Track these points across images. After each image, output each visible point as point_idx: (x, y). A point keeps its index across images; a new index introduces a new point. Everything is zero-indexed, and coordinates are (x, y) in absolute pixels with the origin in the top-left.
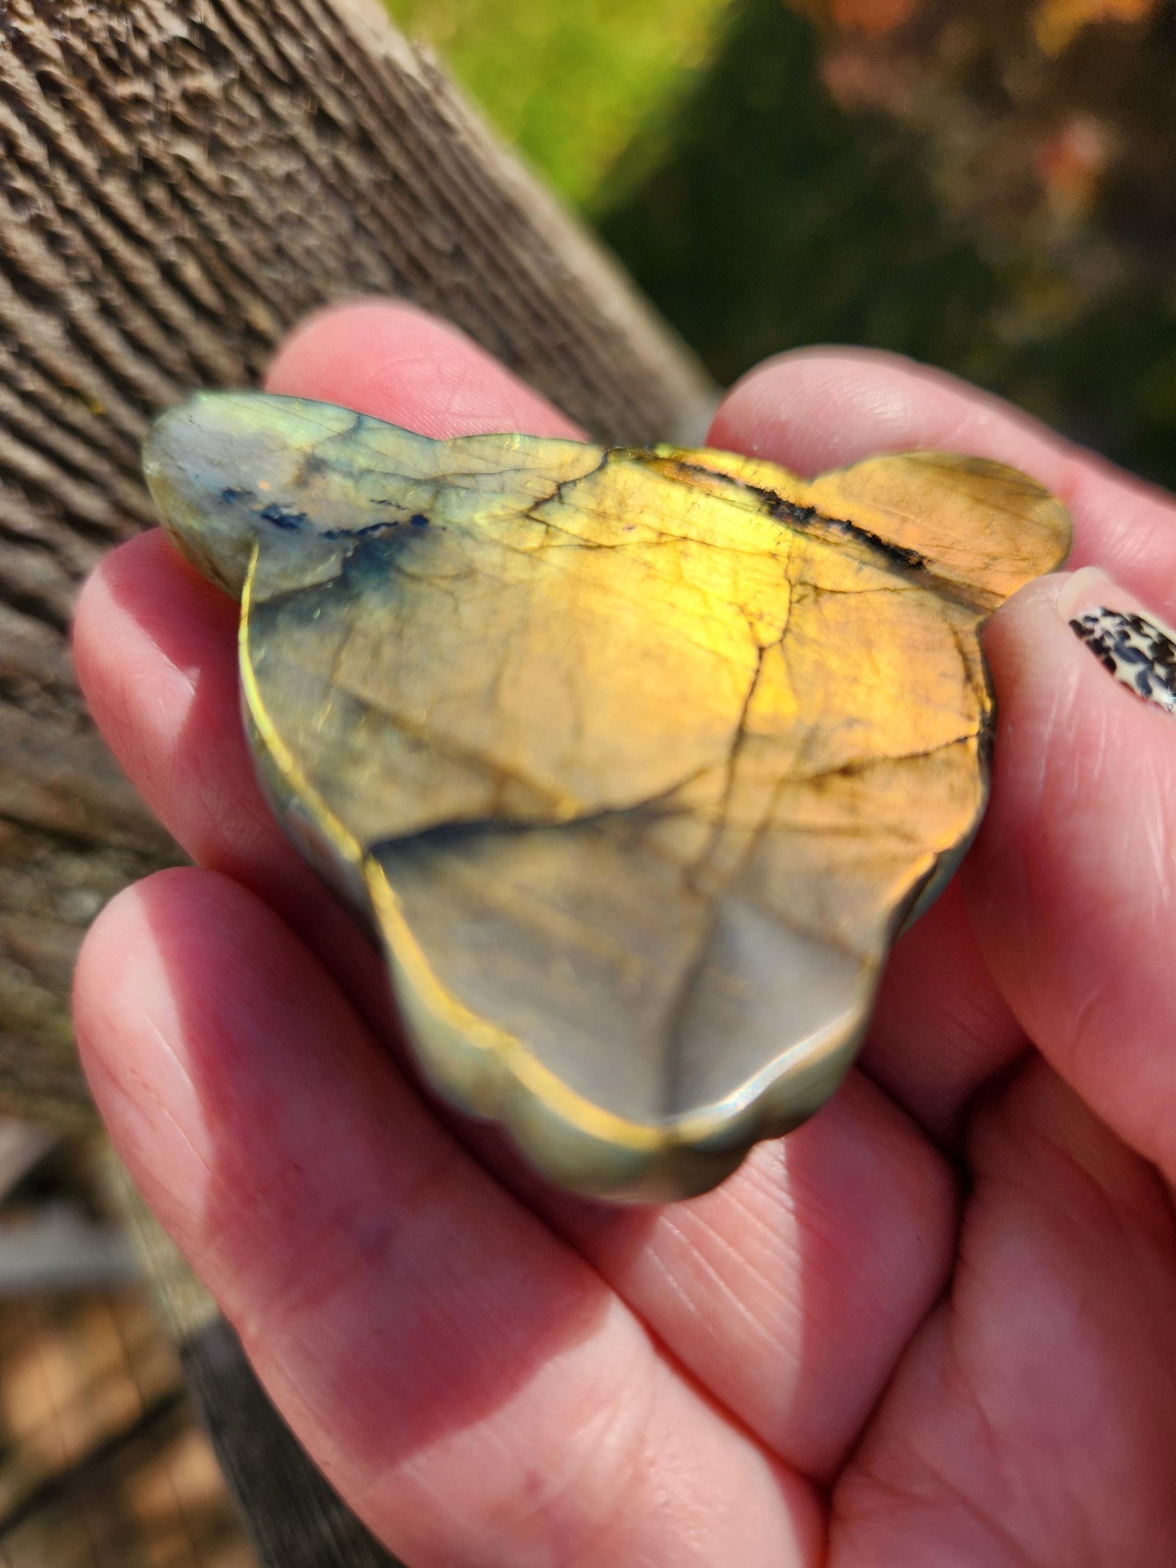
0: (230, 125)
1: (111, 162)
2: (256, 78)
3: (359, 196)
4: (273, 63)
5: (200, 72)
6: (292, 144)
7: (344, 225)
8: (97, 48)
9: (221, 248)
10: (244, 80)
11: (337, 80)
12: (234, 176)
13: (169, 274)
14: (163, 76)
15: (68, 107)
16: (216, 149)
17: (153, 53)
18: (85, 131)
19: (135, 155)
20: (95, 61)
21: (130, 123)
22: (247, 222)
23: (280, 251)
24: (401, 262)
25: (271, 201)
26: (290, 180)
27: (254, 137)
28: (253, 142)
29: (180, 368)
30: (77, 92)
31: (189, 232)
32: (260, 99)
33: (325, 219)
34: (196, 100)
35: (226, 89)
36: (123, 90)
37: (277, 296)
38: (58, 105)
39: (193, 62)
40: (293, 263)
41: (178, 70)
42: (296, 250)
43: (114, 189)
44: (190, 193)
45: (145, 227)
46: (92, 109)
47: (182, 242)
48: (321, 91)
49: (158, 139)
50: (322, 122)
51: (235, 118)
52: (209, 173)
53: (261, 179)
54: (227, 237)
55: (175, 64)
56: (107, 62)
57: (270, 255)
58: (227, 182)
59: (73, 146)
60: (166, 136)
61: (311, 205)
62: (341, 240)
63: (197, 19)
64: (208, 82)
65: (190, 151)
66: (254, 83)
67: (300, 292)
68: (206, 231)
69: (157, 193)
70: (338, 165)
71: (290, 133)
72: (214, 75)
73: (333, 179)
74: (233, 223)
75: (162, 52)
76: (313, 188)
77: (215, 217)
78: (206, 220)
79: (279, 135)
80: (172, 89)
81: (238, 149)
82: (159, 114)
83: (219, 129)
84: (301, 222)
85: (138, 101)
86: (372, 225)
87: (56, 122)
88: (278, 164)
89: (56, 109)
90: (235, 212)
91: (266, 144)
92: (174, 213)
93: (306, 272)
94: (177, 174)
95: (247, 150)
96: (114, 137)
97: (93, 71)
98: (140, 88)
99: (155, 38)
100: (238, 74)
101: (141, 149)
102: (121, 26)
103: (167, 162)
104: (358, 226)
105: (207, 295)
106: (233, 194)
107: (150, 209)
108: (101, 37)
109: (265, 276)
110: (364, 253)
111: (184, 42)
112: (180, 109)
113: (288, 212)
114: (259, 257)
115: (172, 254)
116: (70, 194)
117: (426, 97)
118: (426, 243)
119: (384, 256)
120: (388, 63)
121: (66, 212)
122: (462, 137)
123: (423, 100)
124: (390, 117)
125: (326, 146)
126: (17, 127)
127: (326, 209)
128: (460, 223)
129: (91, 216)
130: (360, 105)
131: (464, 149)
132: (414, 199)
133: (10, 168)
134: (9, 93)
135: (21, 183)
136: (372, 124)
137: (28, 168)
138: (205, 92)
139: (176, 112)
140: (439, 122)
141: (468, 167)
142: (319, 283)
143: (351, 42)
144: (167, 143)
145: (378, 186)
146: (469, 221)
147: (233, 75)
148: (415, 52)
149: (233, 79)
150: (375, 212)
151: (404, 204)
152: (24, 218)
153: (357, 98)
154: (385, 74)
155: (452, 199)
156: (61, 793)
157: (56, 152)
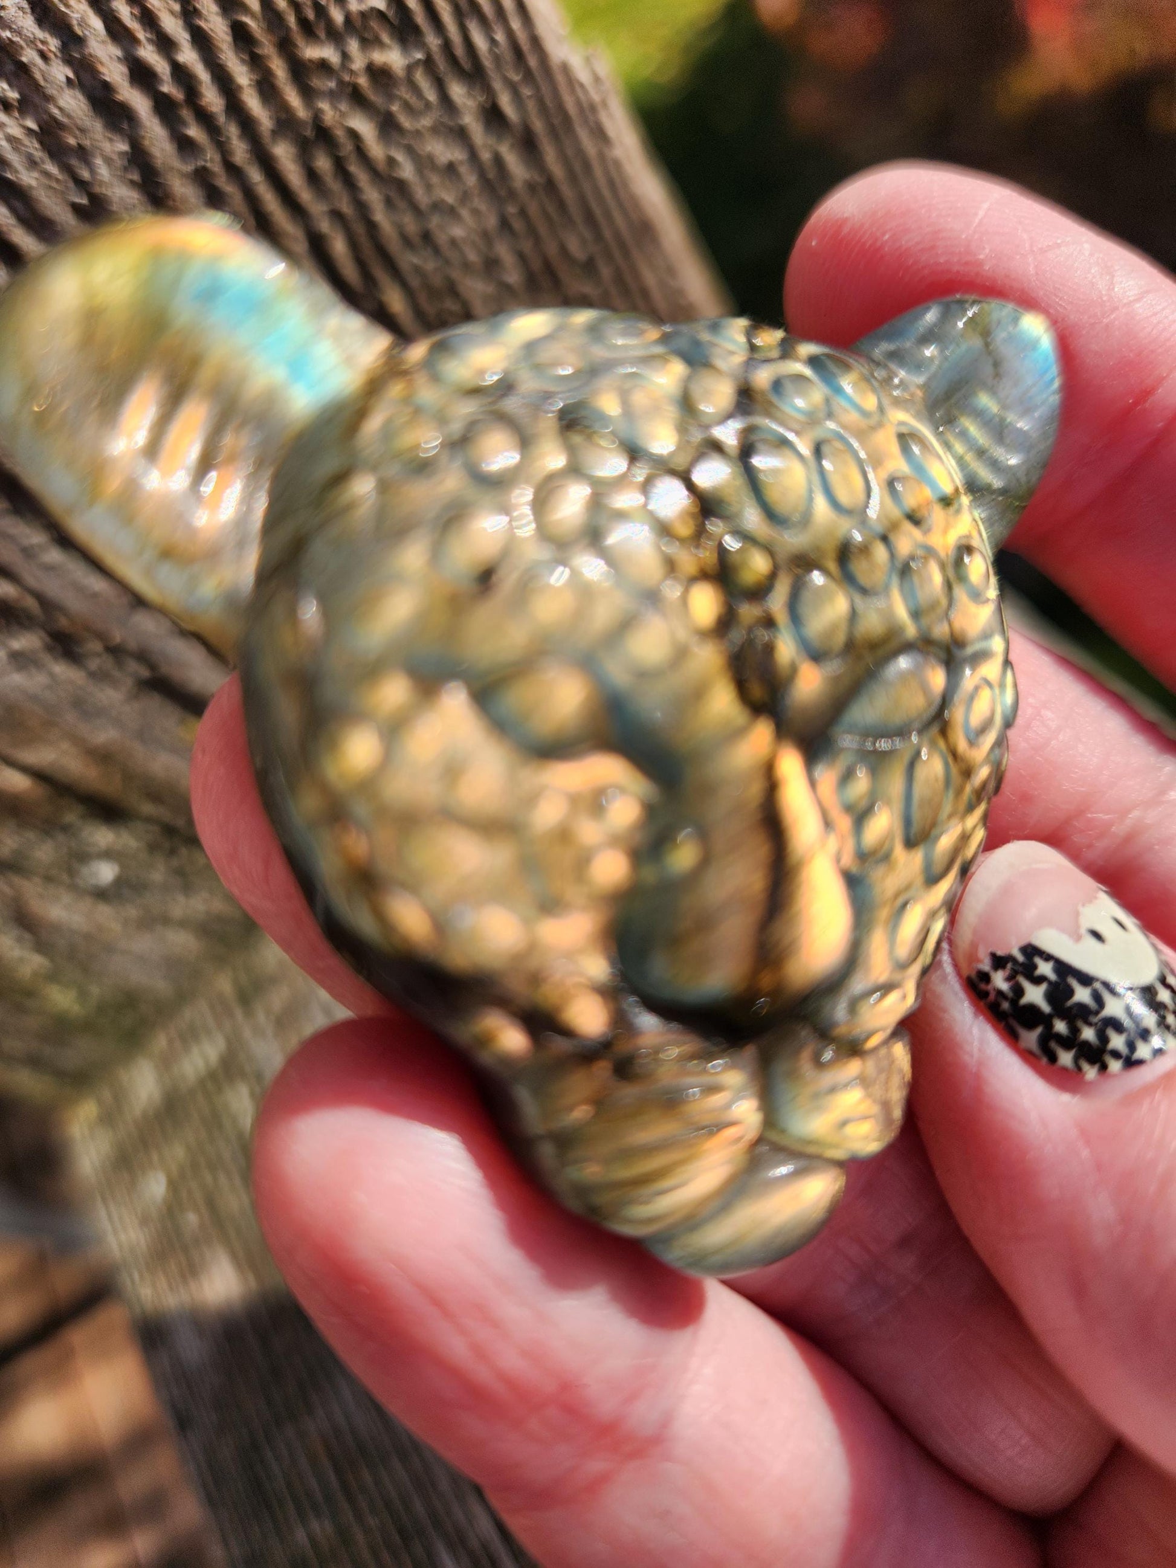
0: (407, 107)
1: (286, 123)
2: (441, 64)
3: (512, 194)
4: (459, 51)
5: (389, 47)
6: (461, 135)
7: (492, 221)
9: (372, 227)
10: (428, 63)
11: (516, 78)
12: (400, 157)
13: (317, 245)
14: (353, 46)
15: (256, 62)
16: (388, 126)
17: (348, 19)
18: (267, 87)
19: (310, 121)
20: (291, 20)
21: (311, 87)
22: (401, 204)
23: (427, 237)
24: (536, 264)
25: (429, 187)
26: (451, 169)
27: (426, 122)
28: (423, 126)
30: (267, 48)
31: (345, 207)
32: (440, 85)
33: (475, 212)
34: (379, 75)
35: (410, 69)
36: (312, 52)
37: (415, 282)
38: (246, 57)
39: (385, 38)
40: (437, 251)
41: (368, 42)
42: (441, 239)
43: (283, 153)
44: (354, 168)
45: (305, 195)
46: (279, 68)
47: (337, 215)
48: (497, 85)
49: (334, 107)
50: (493, 116)
51: (413, 100)
52: (376, 150)
53: (424, 163)
54: (380, 216)
55: (366, 35)
56: (303, 23)
57: (417, 240)
58: (391, 162)
59: (253, 102)
60: (344, 106)
61: (465, 197)
62: (485, 235)
64: (394, 58)
65: (364, 126)
66: (439, 69)
67: (437, 281)
68: (362, 208)
69: (323, 163)
70: (498, 161)
71: (461, 122)
72: (401, 54)
73: (491, 174)
74: (389, 202)
75: (358, 23)
76: (471, 180)
77: (372, 195)
78: (364, 197)
79: (451, 123)
80: (358, 63)
81: (409, 131)
82: (341, 83)
83: (395, 108)
84: (452, 212)
85: (323, 66)
86: (518, 225)
87: (242, 75)
88: (443, 151)
89: (243, 61)
90: (393, 194)
91: (435, 130)
92: (334, 185)
93: (447, 262)
94: (347, 148)
95: (418, 133)
96: (293, 98)
97: (288, 29)
98: (328, 53)
100: (425, 56)
101: (317, 117)
103: (339, 133)
104: (504, 224)
106: (395, 175)
107: (312, 177)
109: (408, 260)
110: (503, 251)
111: (380, 14)
112: (363, 81)
113: (443, 201)
114: (407, 241)
115: (325, 226)
116: (240, 151)
117: (593, 108)
118: (564, 251)
119: (521, 257)
120: (565, 68)
121: (233, 170)
122: (618, 152)
123: (589, 111)
124: (556, 121)
125: (491, 141)
126: (203, 75)
127: (481, 203)
128: (598, 236)
129: (256, 176)
130: (531, 106)
131: (617, 164)
132: (562, 205)
133: (186, 114)
134: (201, 40)
135: (194, 131)
136: (538, 126)
137: (205, 118)
138: (390, 68)
139: (357, 84)
140: (600, 134)
141: (617, 183)
142: (456, 274)
143: (536, 42)
144: (343, 115)
145: (531, 187)
146: (607, 234)
147: (419, 56)
148: (588, 60)
149: (419, 60)
150: (523, 213)
151: (551, 209)
152: (189, 168)
153: (529, 97)
154: (560, 79)
155: (598, 212)
156: (103, 757)
157: (234, 106)
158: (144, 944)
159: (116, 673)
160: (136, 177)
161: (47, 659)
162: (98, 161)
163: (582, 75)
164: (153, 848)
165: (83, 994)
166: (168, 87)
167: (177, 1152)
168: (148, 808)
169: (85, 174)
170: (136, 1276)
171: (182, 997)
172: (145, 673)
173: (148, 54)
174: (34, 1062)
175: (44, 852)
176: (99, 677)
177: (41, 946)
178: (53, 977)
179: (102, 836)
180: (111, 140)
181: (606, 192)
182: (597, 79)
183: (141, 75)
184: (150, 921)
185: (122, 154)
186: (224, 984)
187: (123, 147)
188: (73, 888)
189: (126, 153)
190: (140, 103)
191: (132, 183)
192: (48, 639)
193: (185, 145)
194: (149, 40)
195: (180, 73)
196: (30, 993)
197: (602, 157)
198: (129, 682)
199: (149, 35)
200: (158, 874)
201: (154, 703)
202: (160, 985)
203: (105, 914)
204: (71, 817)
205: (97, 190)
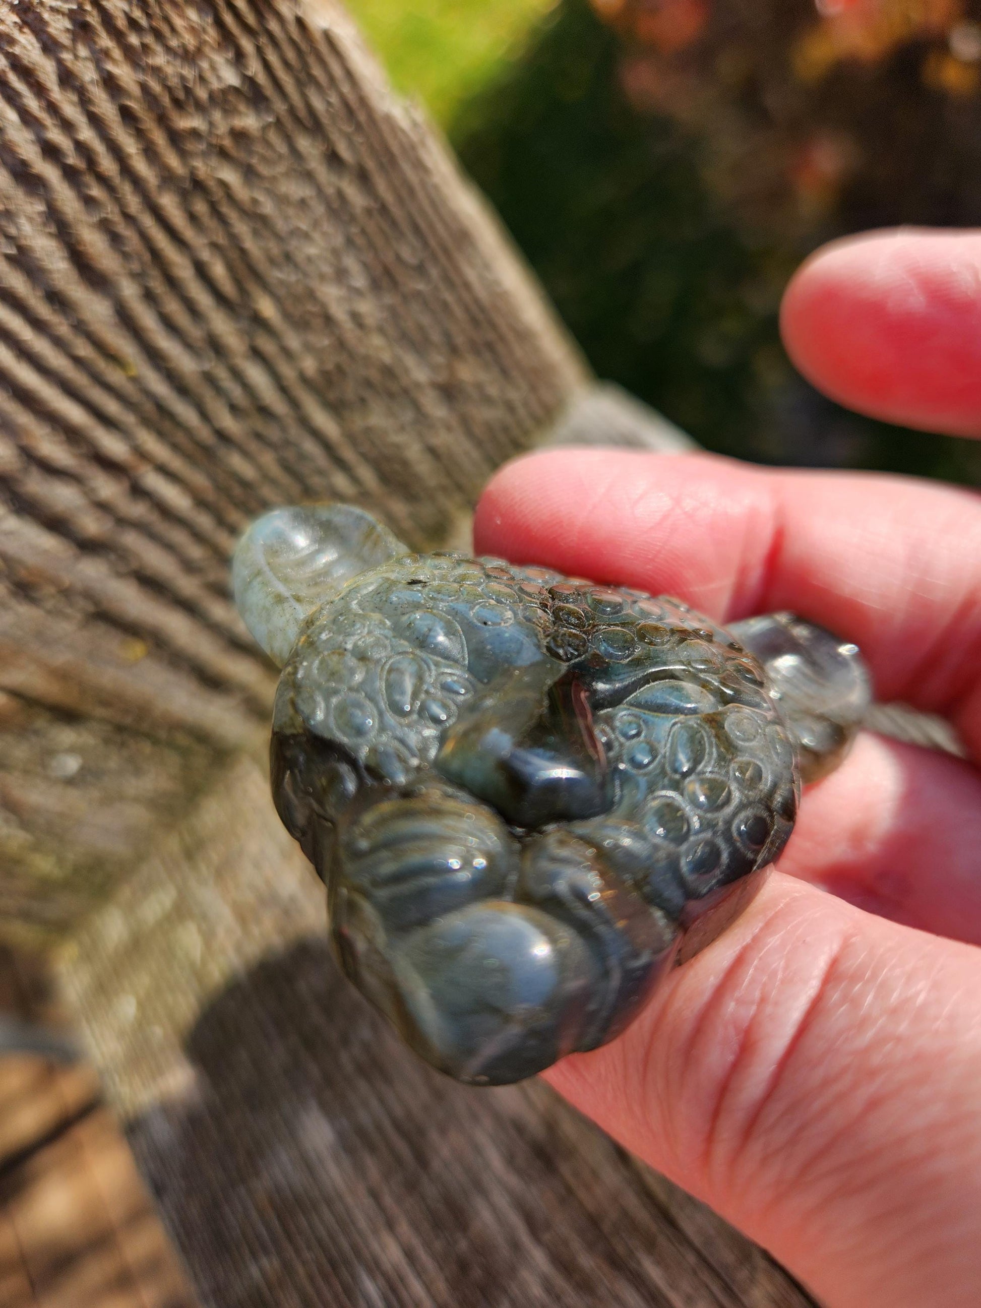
0: (264, 159)
1: (168, 178)
2: (288, 123)
3: (353, 219)
4: (302, 113)
5: (246, 114)
6: (309, 176)
7: (339, 240)
8: (169, 89)
9: (243, 252)
10: (278, 124)
11: (349, 129)
12: (261, 197)
13: (201, 271)
14: (217, 115)
15: (140, 134)
16: (249, 173)
17: (211, 95)
18: (150, 152)
19: (187, 176)
20: (166, 100)
21: (186, 150)
22: (266, 233)
23: (288, 257)
24: (378, 271)
25: (286, 218)
26: (303, 203)
27: (281, 168)
28: (278, 173)
29: (199, 344)
30: (149, 123)
31: (222, 240)
32: (289, 140)
33: (324, 234)
34: (239, 136)
35: (265, 128)
36: (185, 123)
37: (282, 292)
38: (133, 132)
39: (242, 107)
40: (296, 266)
41: (229, 111)
42: (300, 257)
43: (168, 202)
44: (225, 209)
45: (188, 234)
47: (214, 246)
48: (335, 136)
49: (206, 164)
50: (333, 159)
51: (268, 154)
52: (242, 193)
53: (282, 200)
54: (249, 243)
55: (227, 107)
56: (175, 101)
57: (279, 259)
58: (255, 201)
59: (141, 166)
60: (213, 162)
61: (316, 224)
62: (335, 252)
63: (250, 73)
64: (249, 121)
65: (230, 176)
66: (287, 128)
67: (299, 290)
68: (234, 238)
69: (200, 207)
70: (340, 195)
71: (308, 167)
72: (256, 120)
73: (336, 205)
74: (256, 233)
75: (219, 98)
76: (319, 209)
77: (242, 228)
78: (236, 230)
79: (300, 168)
80: (222, 128)
81: (267, 177)
82: (210, 145)
83: (254, 161)
84: (306, 236)
85: (195, 133)
86: (360, 241)
87: (131, 146)
88: (296, 189)
89: (130, 135)
90: (258, 226)
91: (287, 174)
92: (210, 223)
93: (306, 275)
94: (218, 194)
95: (274, 179)
96: (173, 160)
97: (164, 108)
98: (197, 122)
99: (215, 85)
100: (275, 119)
101: (193, 172)
102: (189, 73)
103: (212, 184)
104: (350, 242)
105: (228, 287)
106: (259, 211)
107: (193, 218)
108: (174, 82)
109: (276, 275)
111: (236, 90)
112: (227, 142)
113: (298, 228)
114: (271, 261)
115: (205, 255)
116: (134, 203)
117: (413, 147)
118: (399, 258)
119: (365, 266)
120: (388, 118)
121: (129, 218)
122: (436, 179)
123: (411, 151)
124: (384, 160)
125: (334, 179)
126: (99, 147)
127: (327, 227)
128: (426, 244)
129: (148, 222)
130: (363, 150)
131: (436, 187)
132: (394, 224)
133: (89, 179)
134: (95, 121)
135: (96, 191)
136: (370, 165)
137: (103, 180)
138: (248, 130)
139: (223, 145)
140: (420, 166)
141: (437, 203)
142: (315, 284)
143: (363, 101)
144: (213, 169)
145: (369, 212)
146: (433, 243)
147: (271, 119)
148: (406, 111)
149: (271, 123)
150: (363, 232)
151: (386, 227)
152: (95, 219)
153: (362, 144)
154: (384, 128)
155: (423, 225)
156: (62, 675)
157: (126, 170)
158: (106, 819)
159: (69, 611)
160: (53, 229)
161: (13, 603)
162: (23, 221)
163: (403, 122)
164: (107, 741)
165: (60, 861)
166: (73, 159)
167: (143, 980)
168: (100, 712)
169: (13, 231)
170: (117, 1079)
171: (140, 858)
172: (91, 608)
173: (55, 135)
174: (26, 916)
175: (20, 752)
176: (55, 613)
177: (25, 824)
178: (36, 847)
179: (66, 736)
180: (31, 203)
181: (429, 211)
182: (415, 124)
183: (50, 151)
184: (109, 800)
185: (40, 213)
186: (172, 844)
187: (41, 207)
188: (47, 778)
189: (44, 212)
190: (50, 172)
191: (50, 234)
192: (12, 587)
193: (89, 202)
194: (55, 125)
195: (81, 147)
196: (17, 861)
197: (423, 184)
198: (79, 616)
199: (55, 122)
200: (113, 762)
201: (101, 629)
202: (120, 848)
203: (73, 795)
204: (41, 723)
205: (23, 242)
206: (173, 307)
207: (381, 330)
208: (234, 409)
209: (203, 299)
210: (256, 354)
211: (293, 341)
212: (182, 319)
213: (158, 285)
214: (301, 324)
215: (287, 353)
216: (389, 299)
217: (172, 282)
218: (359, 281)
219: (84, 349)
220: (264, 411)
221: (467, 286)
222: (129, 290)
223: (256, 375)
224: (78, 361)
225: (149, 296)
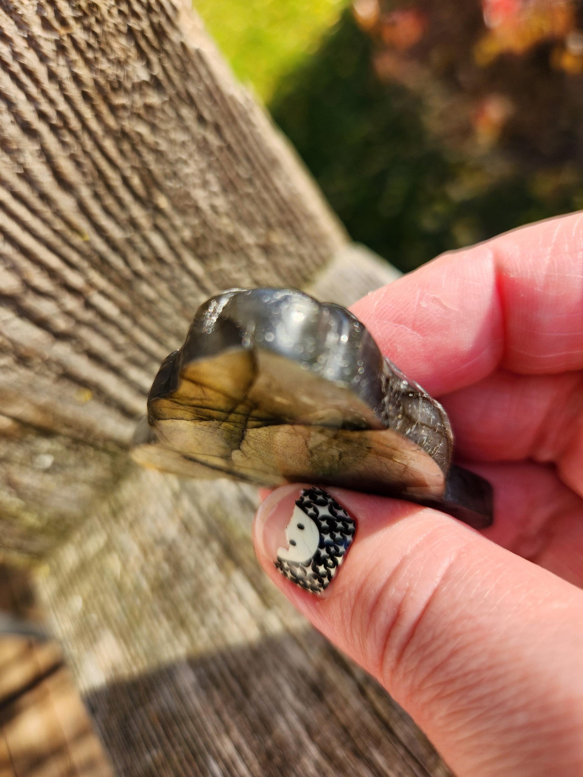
0: (162, 120)
2: (176, 101)
3: (211, 153)
4: (183, 94)
5: (152, 96)
7: (203, 165)
8: (109, 82)
9: (150, 172)
10: (170, 101)
11: (210, 104)
12: (160, 141)
13: (126, 181)
14: (136, 96)
15: (93, 107)
16: (154, 128)
17: (133, 85)
18: (98, 116)
19: (119, 130)
20: (108, 88)
21: (119, 116)
22: (163, 161)
23: (175, 174)
24: (226, 182)
25: (174, 152)
26: (183, 144)
27: (171, 125)
28: (170, 127)
29: (124, 222)
30: (98, 101)
31: (138, 164)
32: (176, 110)
33: (195, 161)
34: (148, 108)
35: (163, 104)
36: (118, 101)
37: (172, 194)
38: (89, 106)
39: (150, 92)
40: (180, 179)
41: (143, 95)
42: (182, 174)
43: (109, 144)
44: (141, 148)
45: (120, 161)
47: (134, 168)
48: (202, 107)
49: (130, 123)
50: (201, 119)
51: (164, 117)
52: (150, 139)
53: (172, 142)
54: (153, 166)
55: (142, 92)
56: (113, 88)
57: (170, 175)
58: (157, 143)
59: (94, 124)
60: (134, 122)
61: (191, 155)
62: (202, 172)
63: (154, 73)
64: (155, 100)
65: (143, 129)
66: (175, 103)
67: (181, 193)
68: (144, 164)
69: (126, 147)
71: (187, 124)
72: (158, 98)
73: (202, 144)
74: (157, 161)
75: (138, 87)
76: (192, 147)
77: (149, 158)
78: (146, 159)
79: (182, 125)
80: (139, 103)
81: (164, 130)
82: (132, 113)
83: (157, 121)
84: (185, 162)
85: (124, 107)
86: (216, 165)
87: (88, 113)
88: (180, 136)
89: (88, 108)
90: (158, 157)
91: (175, 128)
92: (132, 155)
93: (185, 184)
94: (137, 139)
95: (167, 131)
96: (111, 121)
97: (107, 92)
98: (125, 101)
99: (135, 80)
100: (169, 98)
101: (122, 128)
102: (121, 73)
103: (133, 134)
104: (210, 165)
105: (140, 190)
106: (159, 149)
107: (122, 152)
108: (112, 78)
109: (167, 184)
111: (147, 83)
112: (142, 111)
113: (181, 158)
114: (166, 176)
115: (128, 173)
116: (89, 145)
117: (246, 113)
118: (238, 175)
119: (219, 179)
120: (232, 98)
121: (86, 153)
122: (259, 130)
123: (245, 115)
125: (201, 130)
126: (70, 114)
127: (197, 157)
128: (253, 167)
129: (97, 155)
130: (217, 114)
131: (259, 135)
132: (235, 155)
133: (64, 132)
134: (68, 99)
135: (68, 139)
136: (222, 123)
137: (72, 132)
138: (154, 104)
139: (139, 113)
140: (249, 122)
141: (260, 143)
142: (190, 189)
143: (218, 89)
144: (134, 126)
145: (221, 149)
146: (257, 165)
147: (166, 99)
148: (242, 93)
150: (218, 160)
151: (230, 157)
152: (67, 154)
153: (217, 111)
154: (230, 103)
155: (251, 156)
156: (43, 410)
157: (85, 127)
158: (67, 493)
159: (48, 373)
160: (44, 159)
161: (17, 368)
162: (27, 154)
163: (240, 99)
164: (68, 448)
165: (40, 517)
166: (55, 121)
167: (87, 587)
168: (65, 431)
169: (21, 160)
171: (86, 515)
172: (61, 371)
173: (45, 107)
175: (19, 453)
176: (40, 374)
177: (20, 495)
178: (27, 509)
179: (45, 444)
180: (32, 145)
181: (255, 148)
182: (247, 100)
183: (42, 116)
184: (70, 481)
185: (37, 151)
186: (105, 508)
187: (37, 147)
188: (33, 469)
189: (39, 150)
190: (42, 128)
191: (42, 162)
192: (16, 359)
193: (64, 144)
194: (45, 102)
195: (60, 114)
196: (15, 517)
197: (252, 133)
198: (54, 376)
199: (45, 100)
200: (72, 460)
201: (66, 383)
203: (48, 478)
204: (30, 437)
205: (27, 167)
206: (109, 201)
207: (228, 215)
208: (144, 259)
209: (127, 197)
210: (157, 228)
211: (178, 221)
212: (115, 208)
213: (102, 190)
214: (182, 212)
215: (174, 228)
216: (232, 198)
217: (110, 188)
218: (215, 188)
219: (59, 226)
220: (160, 260)
221: (277, 190)
222: (85, 193)
223: (156, 240)
224: (56, 232)
225: (97, 196)
